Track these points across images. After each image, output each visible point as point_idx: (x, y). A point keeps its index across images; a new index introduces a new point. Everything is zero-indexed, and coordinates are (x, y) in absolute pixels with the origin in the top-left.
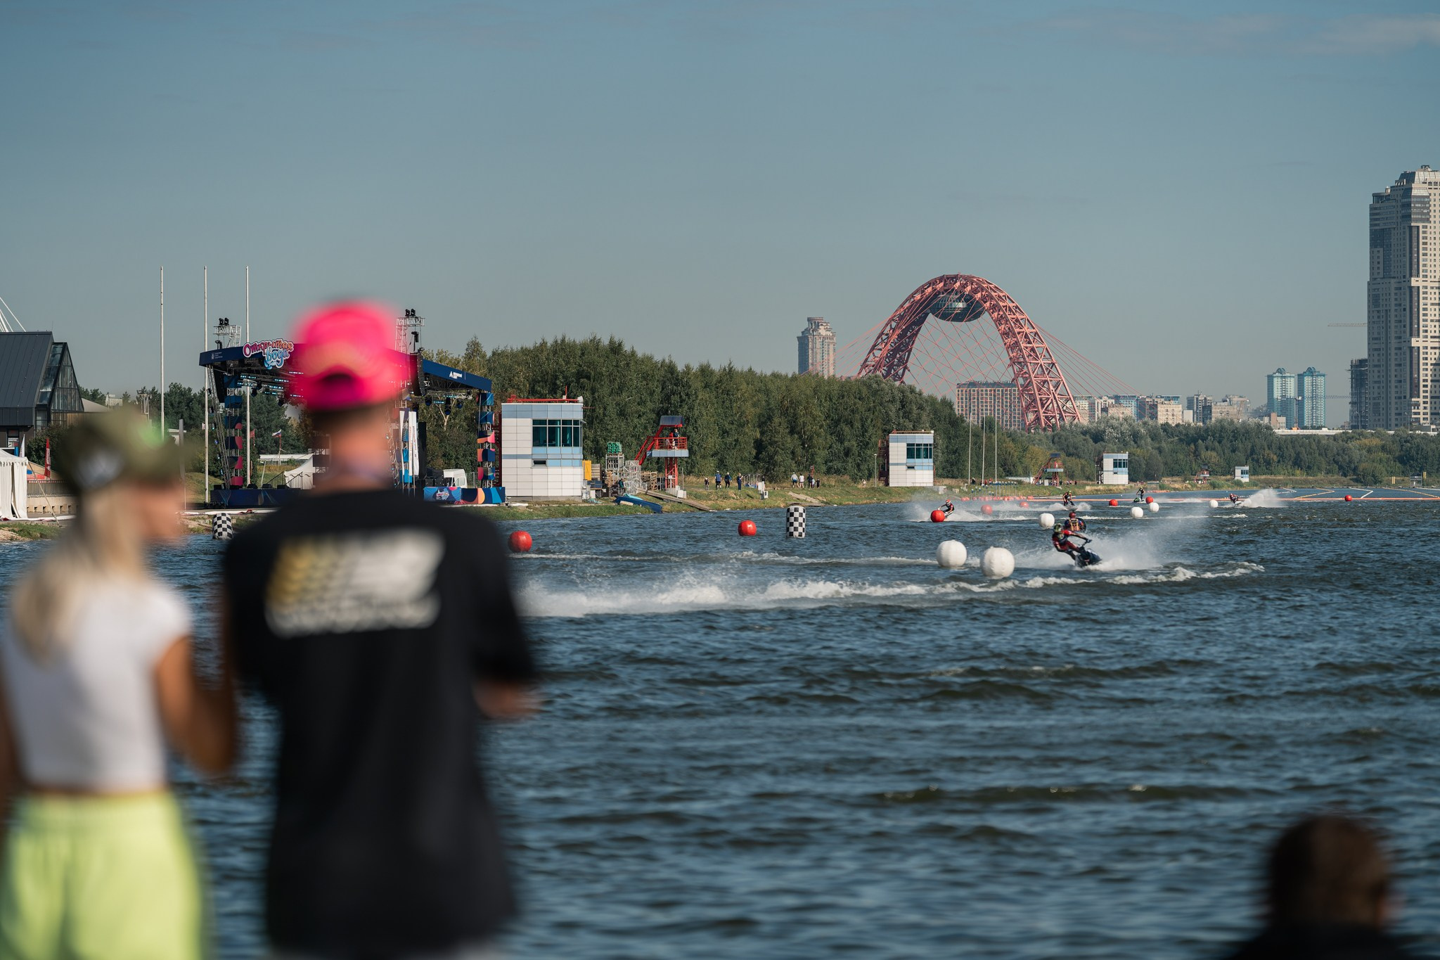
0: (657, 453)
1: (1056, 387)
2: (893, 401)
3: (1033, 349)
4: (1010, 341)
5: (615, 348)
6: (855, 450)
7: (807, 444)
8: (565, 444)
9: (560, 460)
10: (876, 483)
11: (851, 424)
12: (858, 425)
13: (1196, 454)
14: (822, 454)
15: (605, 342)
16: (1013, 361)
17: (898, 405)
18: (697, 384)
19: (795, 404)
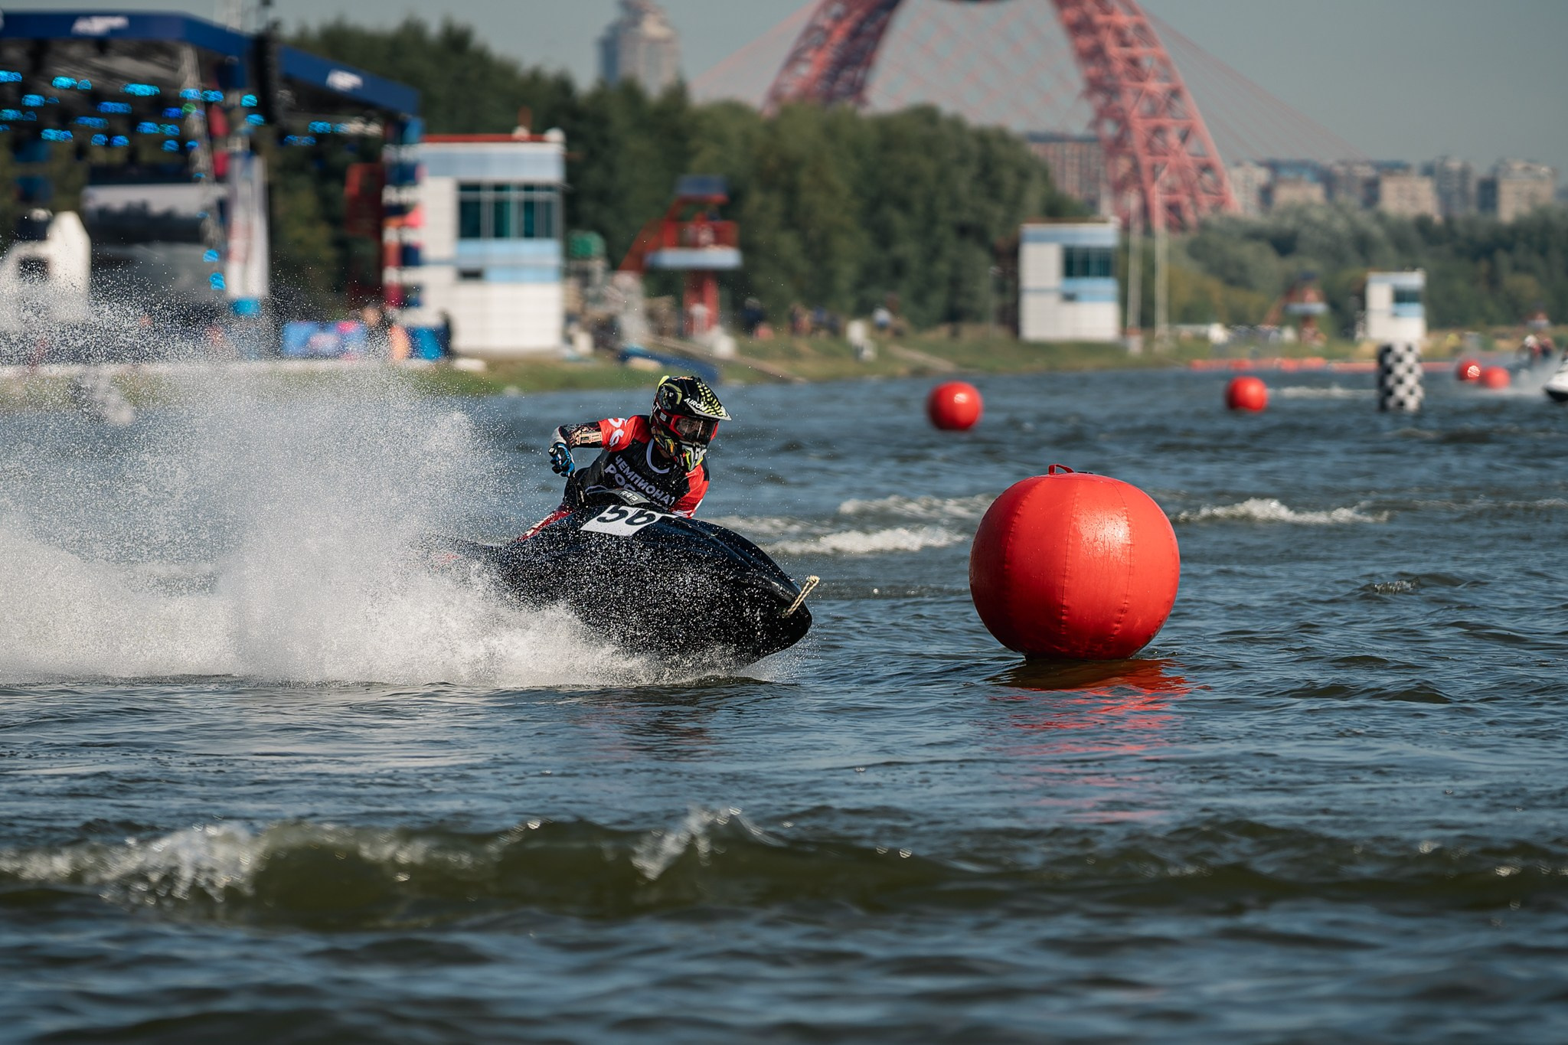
0: (672, 258)
1: (1185, 137)
2: (963, 161)
3: (1134, 62)
4: (1086, 42)
5: (457, 41)
6: (915, 264)
7: (819, 251)
8: (529, 233)
9: (515, 272)
10: (998, 333)
11: (904, 205)
12: (919, 207)
13: (1493, 281)
14: (847, 273)
15: (434, 28)
16: (1095, 86)
17: (973, 169)
18: (620, 120)
19: (791, 165)
